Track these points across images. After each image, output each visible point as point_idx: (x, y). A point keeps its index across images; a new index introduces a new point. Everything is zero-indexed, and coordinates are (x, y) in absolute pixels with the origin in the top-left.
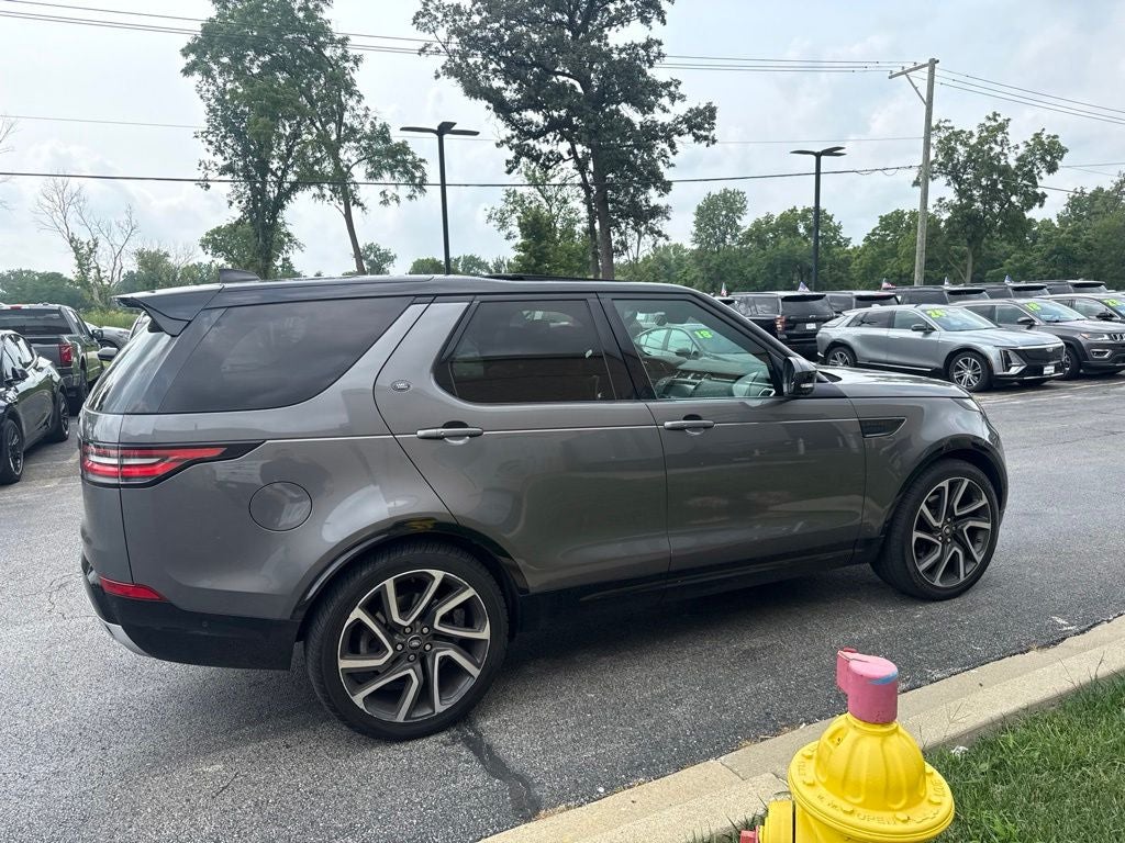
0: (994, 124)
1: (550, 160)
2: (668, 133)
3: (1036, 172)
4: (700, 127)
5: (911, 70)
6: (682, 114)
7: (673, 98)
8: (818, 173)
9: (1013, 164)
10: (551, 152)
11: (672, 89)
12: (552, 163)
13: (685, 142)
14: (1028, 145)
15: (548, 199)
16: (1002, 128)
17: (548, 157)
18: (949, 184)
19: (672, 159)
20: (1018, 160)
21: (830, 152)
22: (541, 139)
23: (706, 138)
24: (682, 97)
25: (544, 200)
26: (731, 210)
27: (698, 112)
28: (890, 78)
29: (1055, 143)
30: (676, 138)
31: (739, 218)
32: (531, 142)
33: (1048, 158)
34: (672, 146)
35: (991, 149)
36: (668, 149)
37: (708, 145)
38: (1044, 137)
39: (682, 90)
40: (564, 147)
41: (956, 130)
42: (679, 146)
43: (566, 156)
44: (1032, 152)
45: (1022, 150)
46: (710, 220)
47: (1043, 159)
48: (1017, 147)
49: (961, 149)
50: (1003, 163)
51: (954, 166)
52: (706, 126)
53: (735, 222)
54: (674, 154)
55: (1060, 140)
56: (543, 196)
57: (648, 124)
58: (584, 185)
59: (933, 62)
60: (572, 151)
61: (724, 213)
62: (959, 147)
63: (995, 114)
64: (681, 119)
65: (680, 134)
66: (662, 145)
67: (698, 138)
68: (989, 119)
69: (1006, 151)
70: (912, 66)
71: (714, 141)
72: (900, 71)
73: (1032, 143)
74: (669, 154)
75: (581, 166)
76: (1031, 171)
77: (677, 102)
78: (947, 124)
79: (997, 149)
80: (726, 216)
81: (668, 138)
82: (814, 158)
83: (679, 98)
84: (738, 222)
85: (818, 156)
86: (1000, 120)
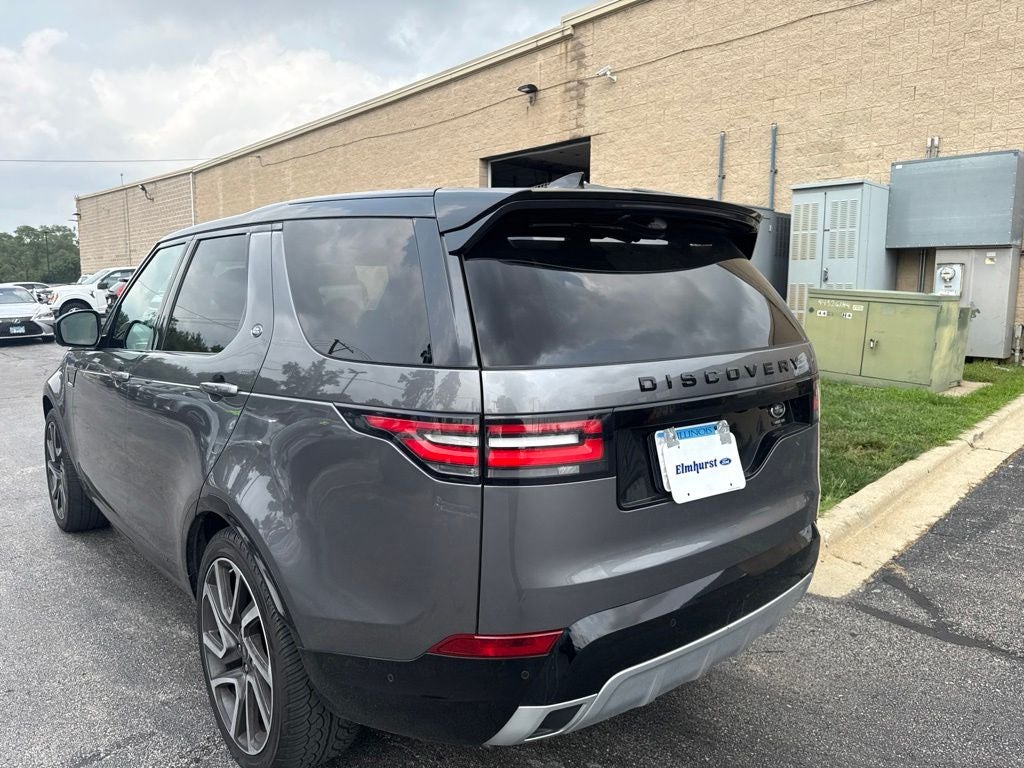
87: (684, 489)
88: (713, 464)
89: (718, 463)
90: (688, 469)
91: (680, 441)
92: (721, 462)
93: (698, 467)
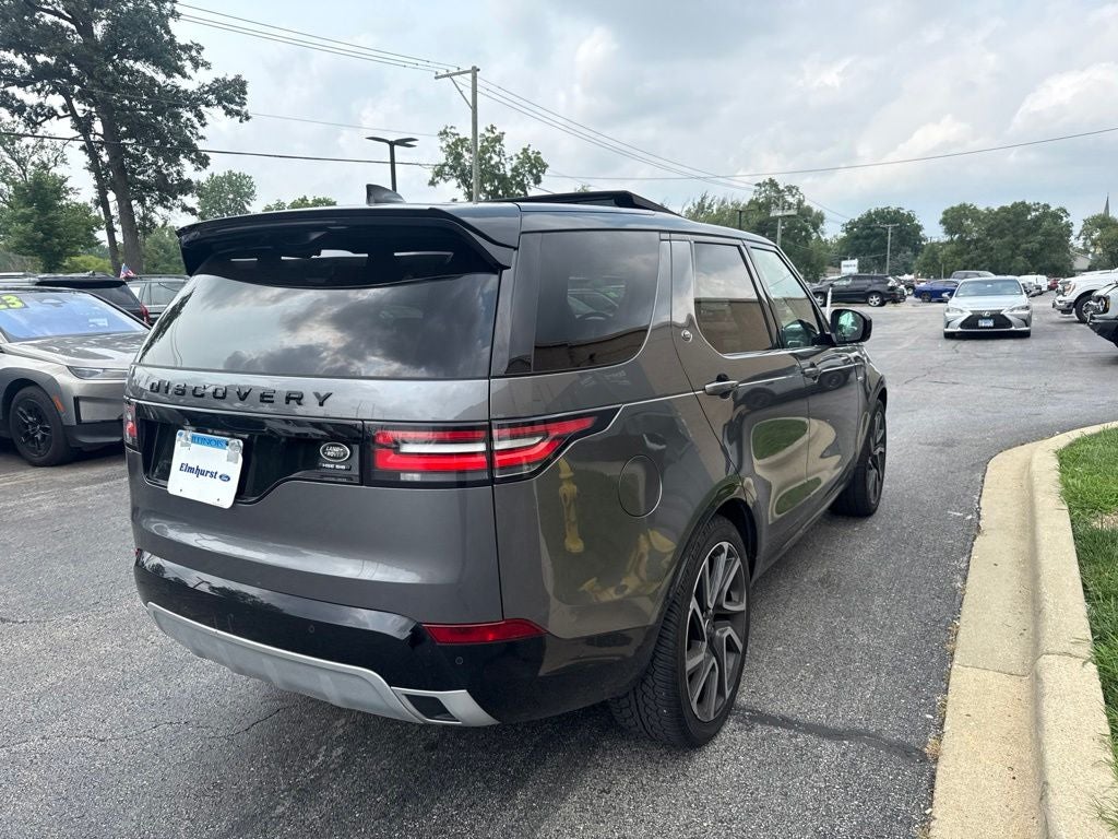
0: (492, 135)
1: (37, 115)
2: (194, 101)
3: (526, 182)
4: (231, 101)
5: (455, 74)
6: (209, 82)
7: (196, 64)
8: (393, 163)
9: (509, 174)
10: (41, 105)
11: (194, 53)
12: (40, 119)
13: (215, 114)
14: (519, 158)
15: (21, 162)
16: (498, 139)
17: (36, 111)
18: (459, 187)
19: (201, 131)
20: (513, 170)
21: (403, 142)
22: (29, 88)
23: (238, 113)
24: (206, 65)
25: (14, 163)
26: (238, 193)
27: (225, 84)
28: (436, 78)
29: (539, 158)
30: (203, 108)
31: (248, 203)
32: (13, 90)
33: (535, 171)
34: (200, 116)
35: (491, 158)
36: (195, 120)
37: (241, 121)
38: (530, 152)
39: (205, 56)
40: (56, 101)
41: (462, 137)
42: (207, 118)
43: (61, 113)
44: (522, 164)
45: (515, 162)
46: (216, 202)
47: (530, 172)
48: (512, 159)
49: (467, 155)
50: (502, 172)
51: (463, 170)
52: (237, 99)
53: (244, 207)
54: (203, 125)
55: (541, 156)
56: (14, 159)
57: (169, 88)
58: (90, 149)
59: (475, 70)
60: (68, 107)
61: (231, 196)
62: (465, 153)
63: (492, 127)
64: (207, 88)
65: (208, 104)
66: (187, 114)
67: (229, 112)
68: (488, 130)
69: (503, 161)
70: (456, 71)
71: (248, 118)
72: (445, 73)
73: (521, 156)
74: (197, 125)
75: (83, 126)
76: (522, 180)
77: (201, 69)
78: (453, 131)
79: (496, 159)
80: (233, 200)
81: (194, 108)
82: (388, 146)
83: (202, 65)
84: (247, 207)
85: (392, 144)
86: (497, 132)
87: (180, 484)
88: (213, 475)
89: (218, 476)
90: (191, 470)
91: (193, 445)
92: (221, 477)
93: (199, 472)
